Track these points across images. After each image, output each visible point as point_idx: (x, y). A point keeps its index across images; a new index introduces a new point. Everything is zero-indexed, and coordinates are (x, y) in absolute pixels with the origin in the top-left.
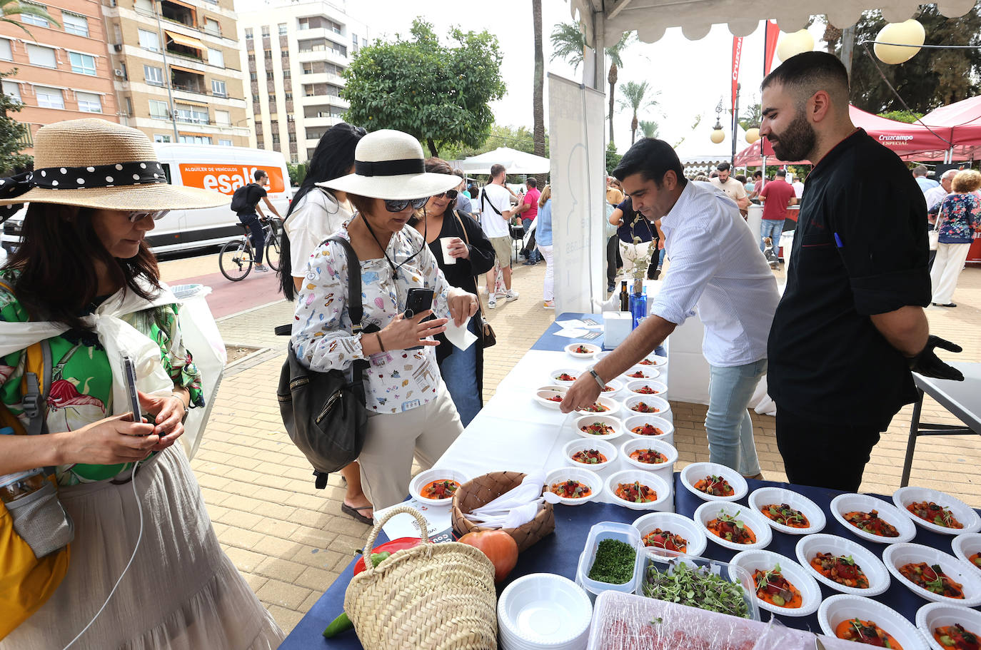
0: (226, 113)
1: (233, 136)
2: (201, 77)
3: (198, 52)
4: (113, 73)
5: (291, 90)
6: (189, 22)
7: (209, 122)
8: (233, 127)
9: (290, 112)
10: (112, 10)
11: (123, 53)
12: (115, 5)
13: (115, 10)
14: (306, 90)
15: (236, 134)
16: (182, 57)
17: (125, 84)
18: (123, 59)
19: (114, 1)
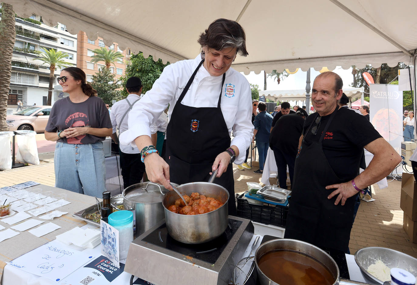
13: (130, 55)
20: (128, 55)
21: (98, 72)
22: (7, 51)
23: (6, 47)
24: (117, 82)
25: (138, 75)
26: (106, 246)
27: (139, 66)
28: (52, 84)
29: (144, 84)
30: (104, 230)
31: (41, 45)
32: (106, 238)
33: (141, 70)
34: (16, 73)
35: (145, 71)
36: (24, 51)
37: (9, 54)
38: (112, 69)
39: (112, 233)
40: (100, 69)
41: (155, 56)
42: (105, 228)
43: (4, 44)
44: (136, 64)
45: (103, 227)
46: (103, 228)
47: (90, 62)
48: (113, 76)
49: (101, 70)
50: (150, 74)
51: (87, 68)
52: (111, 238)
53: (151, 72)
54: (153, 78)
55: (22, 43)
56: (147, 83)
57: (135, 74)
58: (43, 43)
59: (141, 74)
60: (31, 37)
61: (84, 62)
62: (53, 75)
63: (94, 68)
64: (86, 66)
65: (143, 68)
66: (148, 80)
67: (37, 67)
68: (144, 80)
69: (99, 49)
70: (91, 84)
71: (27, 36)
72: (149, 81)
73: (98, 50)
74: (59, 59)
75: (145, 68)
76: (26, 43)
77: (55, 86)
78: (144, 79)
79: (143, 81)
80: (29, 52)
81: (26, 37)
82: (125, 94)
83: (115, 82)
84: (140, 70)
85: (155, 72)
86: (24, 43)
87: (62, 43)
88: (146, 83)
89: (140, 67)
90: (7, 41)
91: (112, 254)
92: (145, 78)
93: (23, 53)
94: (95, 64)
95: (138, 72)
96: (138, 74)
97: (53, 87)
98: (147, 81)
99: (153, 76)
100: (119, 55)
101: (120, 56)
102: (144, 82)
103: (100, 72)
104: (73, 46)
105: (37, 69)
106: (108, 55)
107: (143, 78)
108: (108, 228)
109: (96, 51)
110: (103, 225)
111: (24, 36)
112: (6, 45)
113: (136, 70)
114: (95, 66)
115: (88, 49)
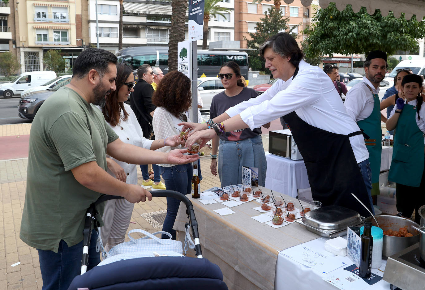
4: (304, 14)
18: (309, 7)
21: (264, 17)
22: (181, 18)
23: (180, 13)
24: (292, 30)
26: (351, 250)
27: (334, 11)
28: (207, 40)
29: (343, 38)
30: (350, 236)
32: (351, 244)
33: (338, 16)
35: (343, 19)
37: (182, 21)
38: (283, 10)
39: (357, 241)
40: (266, 12)
41: (369, 7)
42: (351, 235)
43: (177, 11)
44: (329, 8)
45: (349, 233)
46: (350, 235)
47: (252, 2)
48: (286, 21)
49: (268, 13)
50: (351, 23)
51: (247, 12)
52: (356, 244)
53: (353, 18)
54: (357, 29)
56: (348, 37)
57: (327, 25)
59: (337, 24)
61: (244, 4)
62: (207, 28)
63: (257, 10)
64: (247, 9)
65: (341, 13)
66: (349, 32)
68: (342, 33)
70: (255, 35)
72: (351, 34)
74: (213, 5)
75: (344, 14)
77: (210, 43)
78: (342, 31)
79: (340, 35)
82: (311, 55)
83: (288, 30)
84: (335, 18)
85: (360, 19)
88: (346, 37)
89: (336, 12)
90: (180, 6)
91: (356, 258)
94: (259, 5)
95: (332, 20)
96: (332, 23)
97: (208, 44)
98: (346, 34)
99: (357, 26)
102: (342, 36)
103: (266, 16)
107: (341, 29)
108: (354, 235)
110: (350, 232)
112: (180, 11)
113: (329, 17)
114: (259, 8)
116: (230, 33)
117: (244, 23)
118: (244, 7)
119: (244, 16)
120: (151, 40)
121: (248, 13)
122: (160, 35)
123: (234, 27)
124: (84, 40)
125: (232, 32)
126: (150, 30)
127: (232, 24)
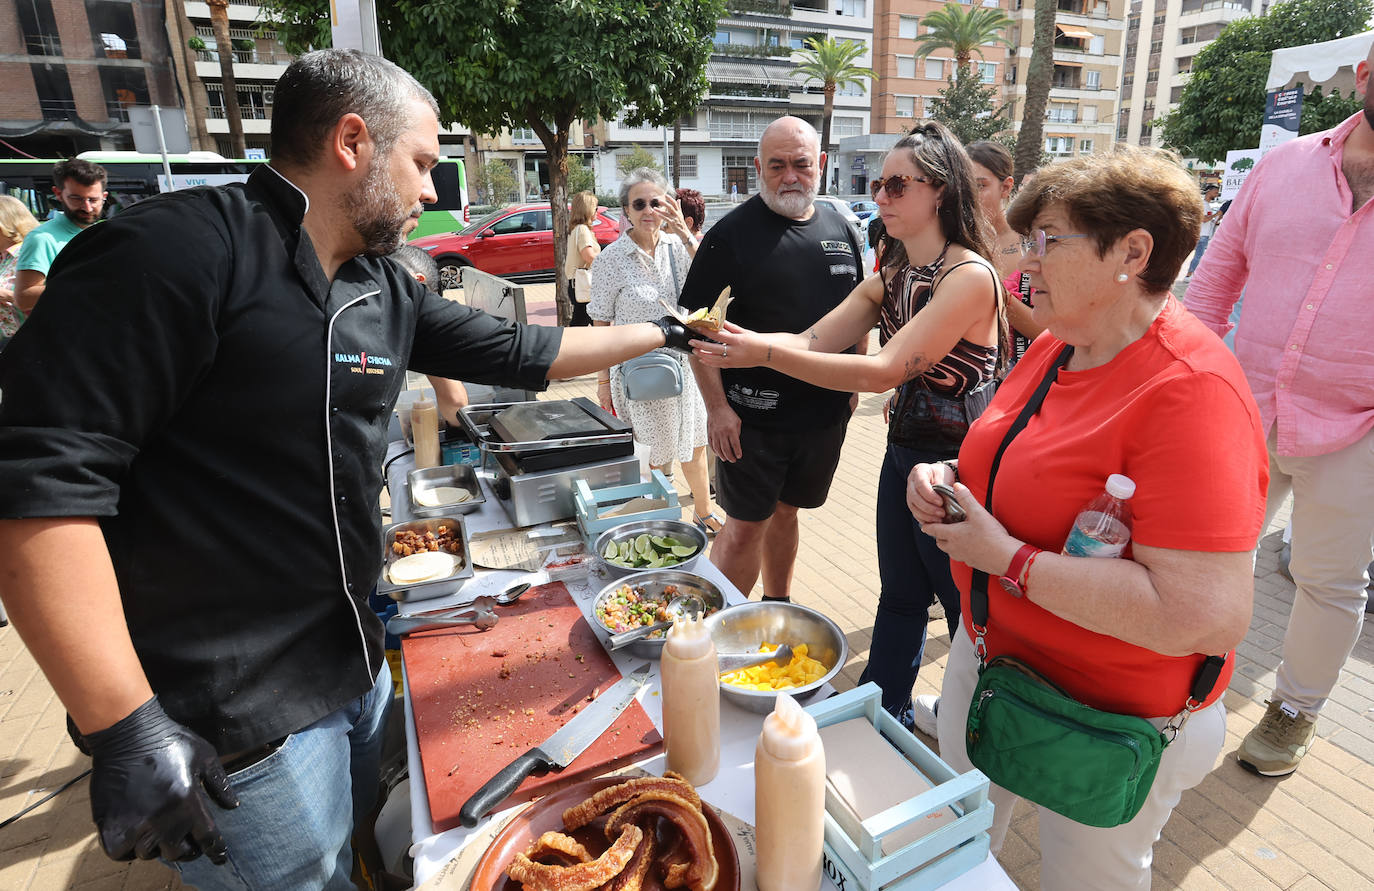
0: (1094, 108)
1: (1096, 134)
2: (1077, 70)
3: (1081, 41)
4: (1005, 76)
5: (1158, 67)
6: (1077, 9)
7: (1076, 121)
8: (1099, 124)
9: (1150, 96)
10: (1016, 13)
11: (1017, 56)
12: (1019, 8)
13: (1019, 12)
14: (1179, 65)
15: (1099, 132)
16: (1066, 50)
17: (1012, 88)
18: (1015, 62)
19: (1020, 3)
20: (1014, 10)
21: (946, 87)
25: (1230, 113)
31: (794, 29)
34: (746, 114)
36: (761, 54)
44: (1230, 83)
47: (909, 56)
51: (897, 75)
55: (753, 31)
58: (798, 23)
60: (772, 13)
61: (890, 58)
63: (916, 71)
64: (896, 69)
67: (785, 92)
69: (939, 11)
71: (766, 12)
73: (935, 14)
76: (762, 30)
80: (769, 56)
81: (764, 15)
86: (759, 32)
87: (839, 13)
92: (1252, 120)
93: (759, 60)
94: (920, 62)
100: (999, 21)
101: (1001, 23)
104: (864, 16)
105: (786, 97)
106: (967, 24)
109: (931, 19)
111: (759, 14)
114: (919, 66)
115: (902, 17)
116: (862, 119)
117: (889, 98)
118: (890, 66)
119: (890, 83)
120: (716, 135)
121: (899, 77)
122: (732, 124)
123: (869, 106)
124: (596, 135)
125: (866, 116)
126: (715, 114)
127: (866, 100)
